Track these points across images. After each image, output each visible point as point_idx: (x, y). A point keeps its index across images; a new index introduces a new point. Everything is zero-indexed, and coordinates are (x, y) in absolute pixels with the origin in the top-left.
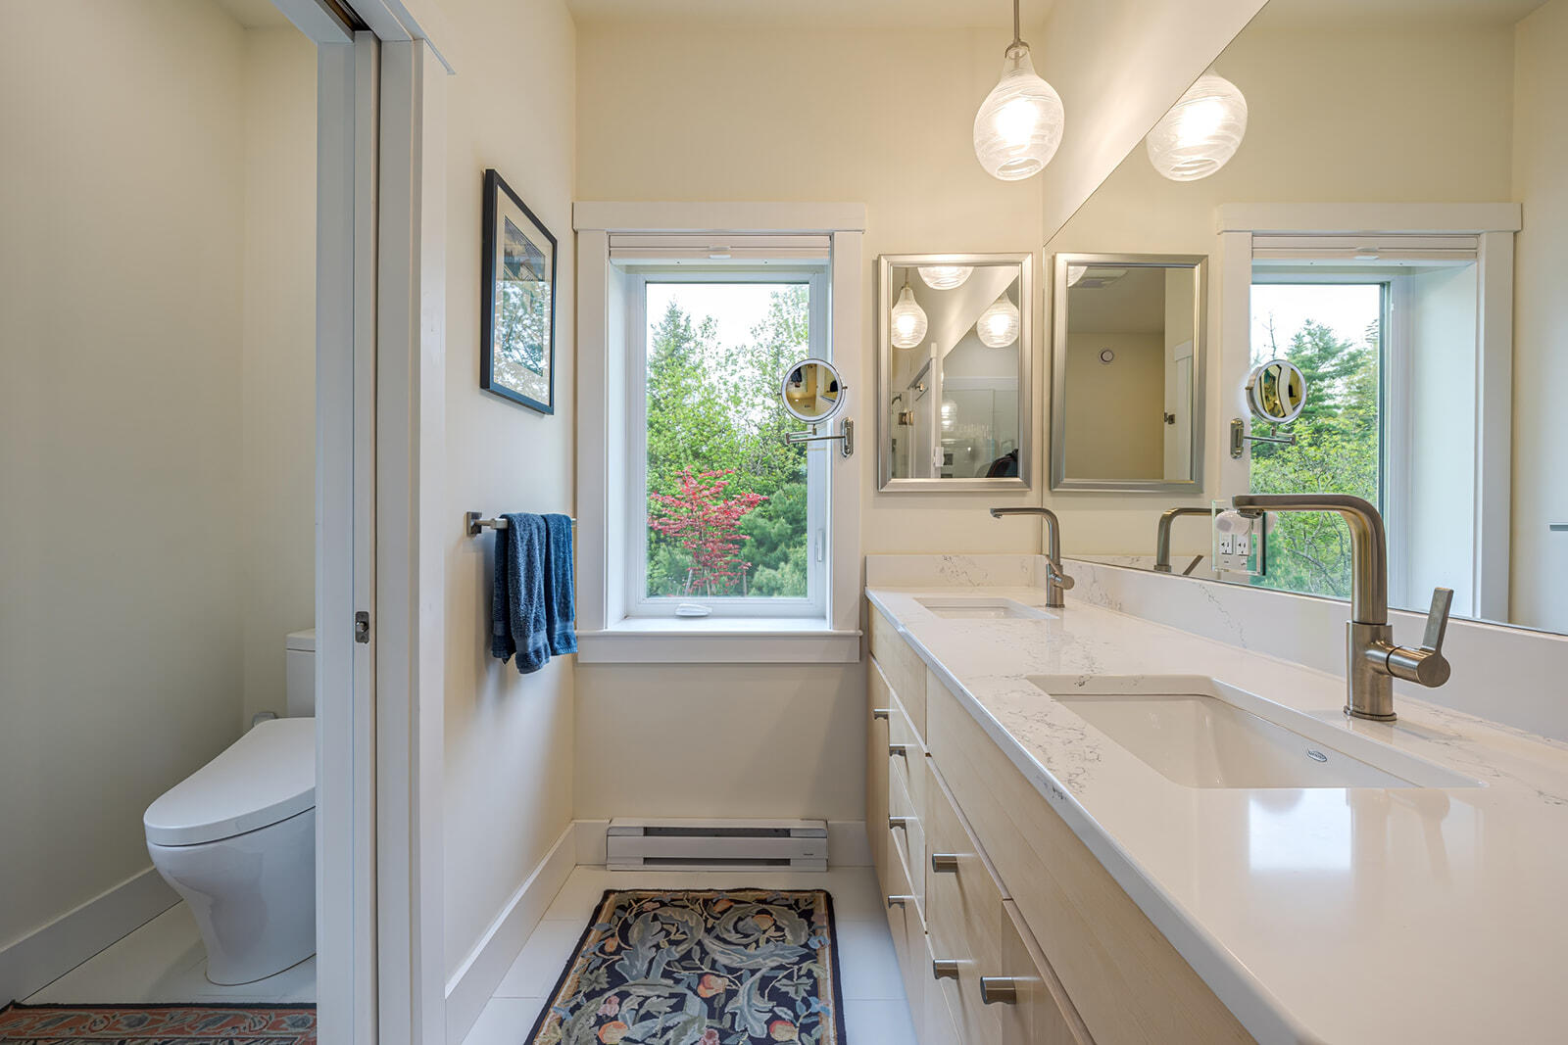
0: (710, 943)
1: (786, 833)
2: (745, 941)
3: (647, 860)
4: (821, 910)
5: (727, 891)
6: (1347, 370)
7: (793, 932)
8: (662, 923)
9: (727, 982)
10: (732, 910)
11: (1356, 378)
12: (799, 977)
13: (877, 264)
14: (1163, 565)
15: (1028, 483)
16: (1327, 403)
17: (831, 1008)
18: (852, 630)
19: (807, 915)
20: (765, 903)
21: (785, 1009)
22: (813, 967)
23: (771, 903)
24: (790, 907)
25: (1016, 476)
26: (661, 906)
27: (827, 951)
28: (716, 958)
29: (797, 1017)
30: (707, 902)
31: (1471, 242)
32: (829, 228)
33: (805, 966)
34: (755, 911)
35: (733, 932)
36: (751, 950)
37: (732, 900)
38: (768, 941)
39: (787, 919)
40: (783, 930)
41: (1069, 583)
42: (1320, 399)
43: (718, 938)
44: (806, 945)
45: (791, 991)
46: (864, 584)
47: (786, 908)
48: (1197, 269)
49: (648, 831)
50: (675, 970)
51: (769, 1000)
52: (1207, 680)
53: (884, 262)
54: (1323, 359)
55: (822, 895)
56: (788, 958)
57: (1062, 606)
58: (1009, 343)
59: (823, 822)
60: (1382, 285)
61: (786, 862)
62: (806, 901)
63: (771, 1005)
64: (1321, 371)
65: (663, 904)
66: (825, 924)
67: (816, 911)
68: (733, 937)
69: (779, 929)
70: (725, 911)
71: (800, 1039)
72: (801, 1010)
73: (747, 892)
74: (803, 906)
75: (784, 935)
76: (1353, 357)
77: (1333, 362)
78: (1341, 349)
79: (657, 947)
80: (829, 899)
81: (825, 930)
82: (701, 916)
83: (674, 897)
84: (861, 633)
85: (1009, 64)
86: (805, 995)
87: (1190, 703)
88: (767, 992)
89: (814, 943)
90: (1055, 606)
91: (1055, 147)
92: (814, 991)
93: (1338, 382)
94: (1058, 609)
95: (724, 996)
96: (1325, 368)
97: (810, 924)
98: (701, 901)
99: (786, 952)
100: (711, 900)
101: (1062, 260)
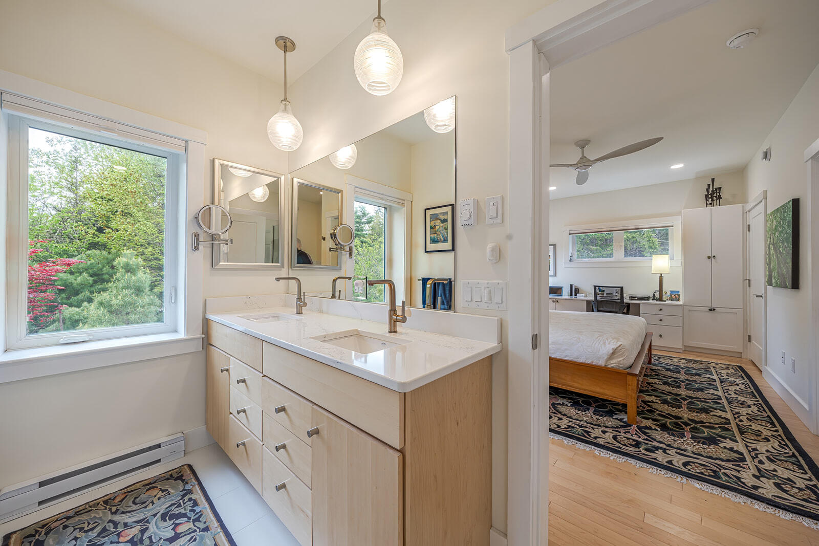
0: (116, 518)
1: (159, 446)
2: (144, 505)
3: (40, 503)
4: (187, 472)
5: (120, 490)
6: (369, 222)
7: (173, 488)
8: (73, 527)
9: (140, 527)
10: (128, 496)
11: (371, 225)
12: (184, 504)
13: (213, 161)
14: (333, 296)
15: (283, 266)
16: (364, 232)
17: (207, 506)
18: (199, 335)
19: (180, 478)
20: (150, 485)
21: (182, 519)
22: (190, 496)
23: (155, 482)
24: (168, 479)
25: (279, 263)
26: (67, 520)
27: (197, 487)
28: (126, 521)
29: (189, 518)
30: (107, 502)
31: (403, 202)
32: (187, 138)
33: (186, 498)
34: (145, 490)
35: (134, 505)
36: (151, 506)
37: (125, 493)
38: (159, 499)
39: (167, 485)
40: (167, 490)
41: (305, 304)
42: (362, 231)
43: (123, 513)
44: (184, 490)
45: (182, 511)
46: (205, 312)
47: (165, 481)
48: (340, 194)
49: (42, 484)
50: (96, 541)
51: (170, 520)
52: (357, 330)
53: (217, 162)
54: (363, 216)
55: (186, 467)
56: (175, 500)
57: (302, 313)
58: (263, 201)
59: (181, 434)
60: (385, 208)
61: (159, 461)
62: (177, 473)
63: (172, 522)
64: (362, 221)
65: (68, 518)
66: (192, 477)
67: (184, 475)
68: (135, 507)
69: (163, 491)
70: (123, 499)
71: (195, 526)
72: (191, 515)
73: (136, 484)
74: (175, 476)
75: (169, 492)
76: (371, 218)
77: (366, 218)
78: (368, 214)
79: (76, 539)
80: (190, 467)
81: (193, 480)
82: (106, 509)
83: (76, 511)
84: (203, 336)
85: (282, 106)
86: (191, 508)
87: (353, 337)
88: (167, 518)
89: (188, 487)
90: (299, 313)
91: (299, 144)
92: (195, 504)
93: (367, 225)
94: (301, 315)
95: (140, 533)
96: (363, 220)
97: (183, 481)
98: (102, 503)
99: (173, 498)
100: (110, 499)
101: (296, 180)
